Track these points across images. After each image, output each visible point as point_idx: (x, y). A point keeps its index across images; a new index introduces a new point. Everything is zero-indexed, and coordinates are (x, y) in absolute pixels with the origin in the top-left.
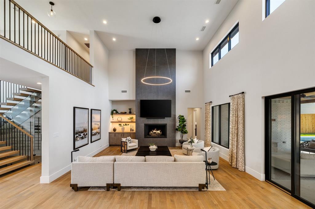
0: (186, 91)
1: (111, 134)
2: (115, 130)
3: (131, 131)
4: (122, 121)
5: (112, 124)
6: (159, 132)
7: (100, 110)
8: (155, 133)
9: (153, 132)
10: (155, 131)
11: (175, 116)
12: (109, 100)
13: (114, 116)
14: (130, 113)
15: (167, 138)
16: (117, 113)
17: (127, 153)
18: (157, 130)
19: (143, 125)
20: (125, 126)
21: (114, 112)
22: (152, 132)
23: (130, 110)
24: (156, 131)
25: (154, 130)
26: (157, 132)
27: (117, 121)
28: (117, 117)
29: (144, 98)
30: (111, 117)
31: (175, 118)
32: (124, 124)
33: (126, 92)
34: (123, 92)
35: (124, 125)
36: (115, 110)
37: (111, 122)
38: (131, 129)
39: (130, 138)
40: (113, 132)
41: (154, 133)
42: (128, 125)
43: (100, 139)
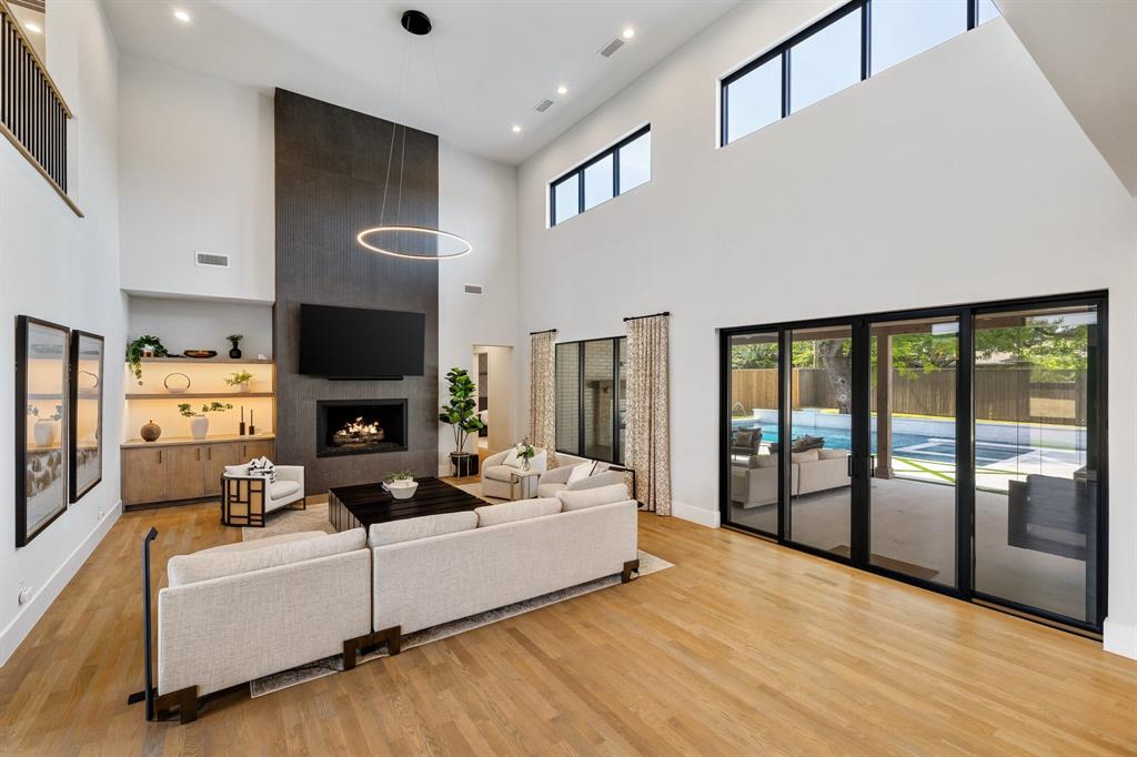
0: (469, 289)
1: (133, 454)
2: (150, 434)
3: (242, 432)
4: (190, 391)
5: (130, 405)
6: (373, 430)
7: (102, 338)
8: (357, 434)
9: (348, 432)
10: (356, 428)
11: (436, 369)
12: (122, 290)
13: (144, 366)
14: (232, 357)
15: (406, 449)
16: (161, 352)
17: (263, 526)
18: (366, 422)
19: (312, 406)
20: (210, 415)
21: (148, 348)
22: (344, 433)
23: (236, 344)
24: (360, 427)
25: (353, 421)
26: (366, 429)
27: (165, 391)
28: (156, 374)
29: (316, 298)
30: (127, 369)
31: (436, 377)
32: (209, 403)
33: (220, 261)
34: (205, 259)
35: (205, 409)
36: (149, 341)
37: (129, 397)
38: (242, 425)
39: (269, 464)
40: (143, 442)
41: (353, 437)
42: (229, 407)
43: (100, 480)
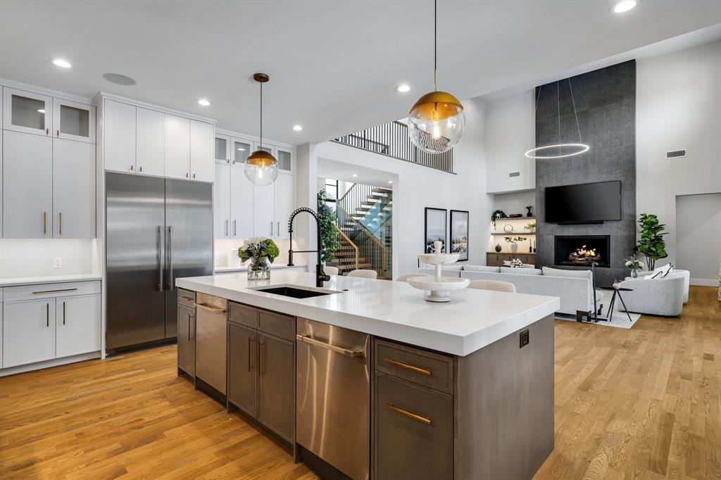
0: (671, 155)
1: (490, 256)
2: (498, 249)
3: (531, 251)
4: (513, 232)
5: (494, 238)
6: (593, 254)
7: (468, 212)
8: (583, 256)
9: (578, 254)
10: (582, 252)
11: (634, 216)
12: (488, 194)
13: (498, 222)
14: (528, 216)
15: (609, 267)
16: (503, 216)
18: (588, 249)
19: (552, 238)
20: (518, 242)
21: (498, 215)
22: (576, 254)
23: (529, 210)
24: (585, 251)
25: (581, 248)
26: (588, 253)
27: (504, 232)
28: (502, 225)
29: (555, 184)
30: (492, 224)
31: (634, 221)
32: (517, 237)
33: (517, 174)
34: (512, 175)
35: (515, 239)
36: (498, 212)
37: (492, 234)
38: (531, 248)
40: (495, 251)
41: (580, 257)
42: (525, 239)
43: (467, 260)
